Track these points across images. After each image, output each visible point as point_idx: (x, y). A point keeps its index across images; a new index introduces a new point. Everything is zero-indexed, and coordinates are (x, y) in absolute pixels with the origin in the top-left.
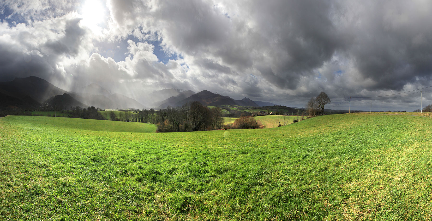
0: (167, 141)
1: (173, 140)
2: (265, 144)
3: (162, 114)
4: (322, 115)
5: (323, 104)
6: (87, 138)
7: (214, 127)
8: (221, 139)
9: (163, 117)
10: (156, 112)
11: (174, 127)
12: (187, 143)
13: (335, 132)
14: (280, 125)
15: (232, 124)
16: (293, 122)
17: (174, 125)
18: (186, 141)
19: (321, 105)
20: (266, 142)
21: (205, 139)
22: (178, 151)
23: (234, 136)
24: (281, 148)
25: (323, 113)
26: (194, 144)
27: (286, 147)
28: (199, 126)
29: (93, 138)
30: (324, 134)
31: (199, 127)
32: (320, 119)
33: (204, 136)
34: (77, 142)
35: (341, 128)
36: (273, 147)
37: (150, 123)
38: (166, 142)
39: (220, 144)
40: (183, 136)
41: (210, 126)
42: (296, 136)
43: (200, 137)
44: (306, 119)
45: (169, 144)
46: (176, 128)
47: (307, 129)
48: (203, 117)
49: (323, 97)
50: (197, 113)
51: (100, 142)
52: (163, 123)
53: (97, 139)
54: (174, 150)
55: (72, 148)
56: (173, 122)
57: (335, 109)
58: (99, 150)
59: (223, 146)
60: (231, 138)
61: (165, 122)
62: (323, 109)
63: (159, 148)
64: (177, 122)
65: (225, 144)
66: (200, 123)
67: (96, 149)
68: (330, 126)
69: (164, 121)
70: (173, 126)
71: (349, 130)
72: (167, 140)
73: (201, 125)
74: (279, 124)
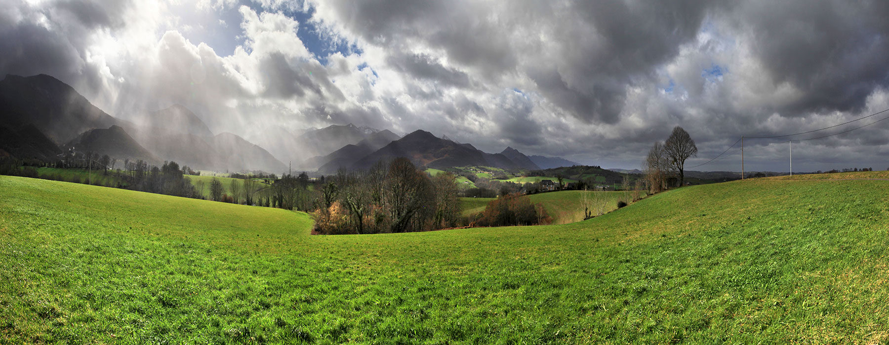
0: (333, 257)
1: (348, 253)
2: (557, 264)
3: (326, 187)
4: (681, 185)
5: (682, 158)
6: (155, 243)
7: (440, 222)
8: (454, 251)
9: (327, 196)
10: (313, 182)
11: (351, 221)
12: (378, 261)
13: (714, 229)
14: (588, 215)
15: (481, 214)
16: (616, 208)
17: (351, 217)
18: (375, 256)
19: (676, 160)
20: (558, 258)
21: (422, 252)
22: (357, 282)
23: (484, 243)
24: (594, 271)
25: (682, 180)
26: (397, 265)
27: (605, 269)
28: (407, 218)
29: (169, 244)
30: (690, 235)
31: (407, 221)
32: (678, 197)
33: (419, 246)
34: (131, 252)
35: (728, 218)
36: (575, 271)
37: (298, 210)
38: (331, 258)
39: (451, 264)
40: (369, 243)
41: (431, 219)
42: (622, 242)
43: (411, 247)
44: (645, 198)
45: (337, 264)
46: (356, 223)
47: (647, 223)
48: (416, 195)
49: (679, 141)
50: (403, 186)
51: (182, 255)
52: (327, 211)
53: (177, 247)
54: (346, 280)
55: (119, 270)
56: (351, 208)
57: (708, 171)
58: (179, 277)
59: (458, 269)
60: (476, 249)
61: (332, 208)
62: (681, 171)
63: (314, 273)
64: (359, 208)
65: (462, 265)
66: (409, 212)
67: (172, 273)
68: (702, 214)
69: (329, 206)
70: (348, 218)
71: (747, 224)
72: (332, 253)
73: (410, 217)
74: (586, 214)
